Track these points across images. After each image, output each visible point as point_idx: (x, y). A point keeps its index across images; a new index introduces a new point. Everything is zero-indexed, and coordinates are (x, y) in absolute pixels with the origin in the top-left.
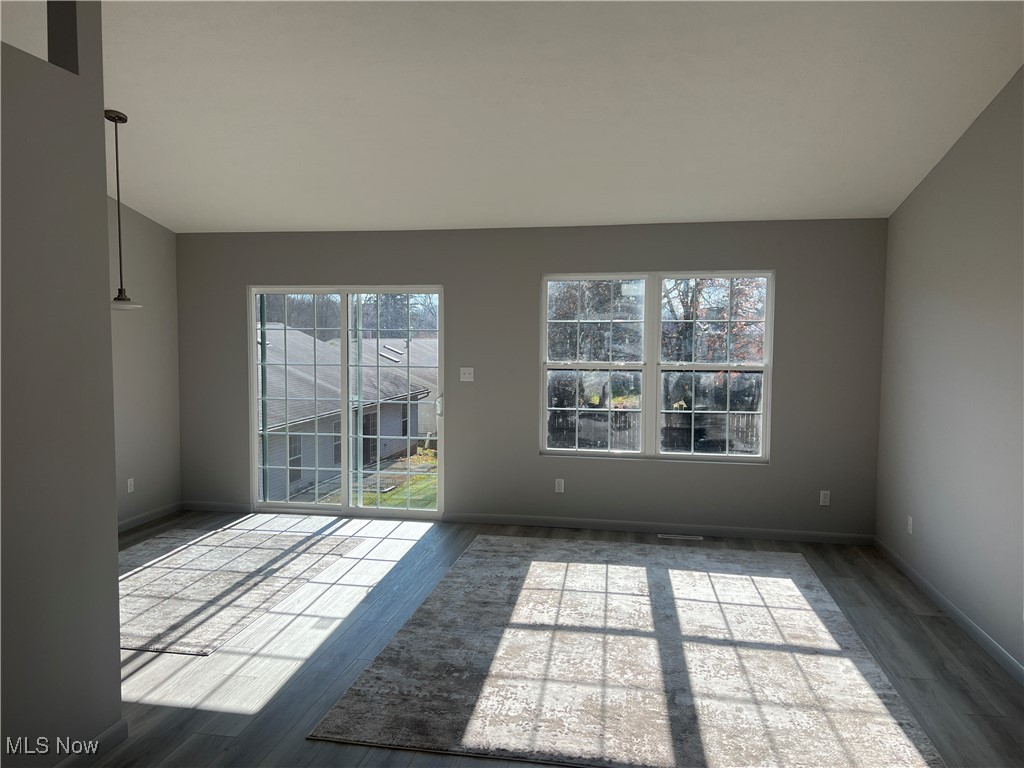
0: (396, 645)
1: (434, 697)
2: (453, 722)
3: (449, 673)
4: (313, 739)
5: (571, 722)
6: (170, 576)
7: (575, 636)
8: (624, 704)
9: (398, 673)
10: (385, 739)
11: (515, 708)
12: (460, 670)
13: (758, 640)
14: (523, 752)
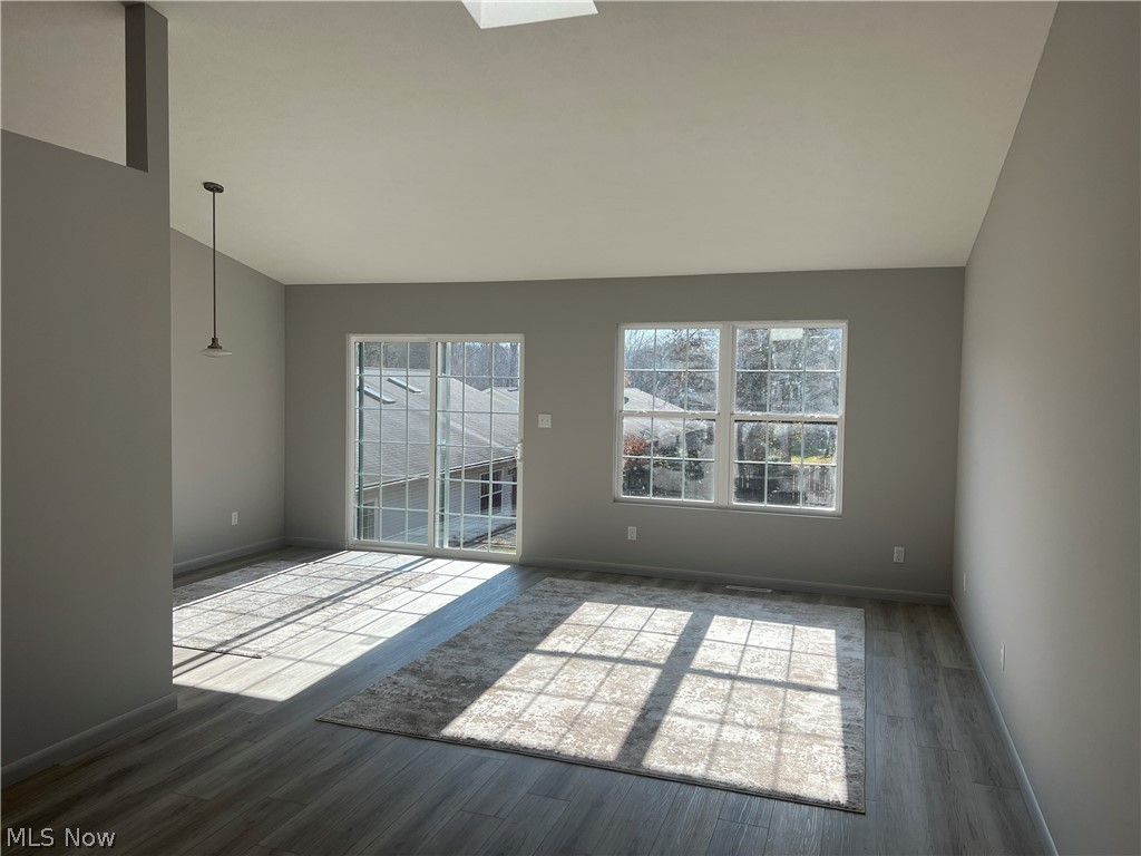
0: (422, 659)
1: (435, 699)
2: (442, 717)
3: (458, 683)
4: (321, 721)
5: (544, 725)
6: (252, 598)
7: (588, 662)
8: (598, 715)
9: (414, 680)
10: (378, 726)
11: (501, 710)
12: (468, 682)
13: (761, 677)
14: (489, 742)
